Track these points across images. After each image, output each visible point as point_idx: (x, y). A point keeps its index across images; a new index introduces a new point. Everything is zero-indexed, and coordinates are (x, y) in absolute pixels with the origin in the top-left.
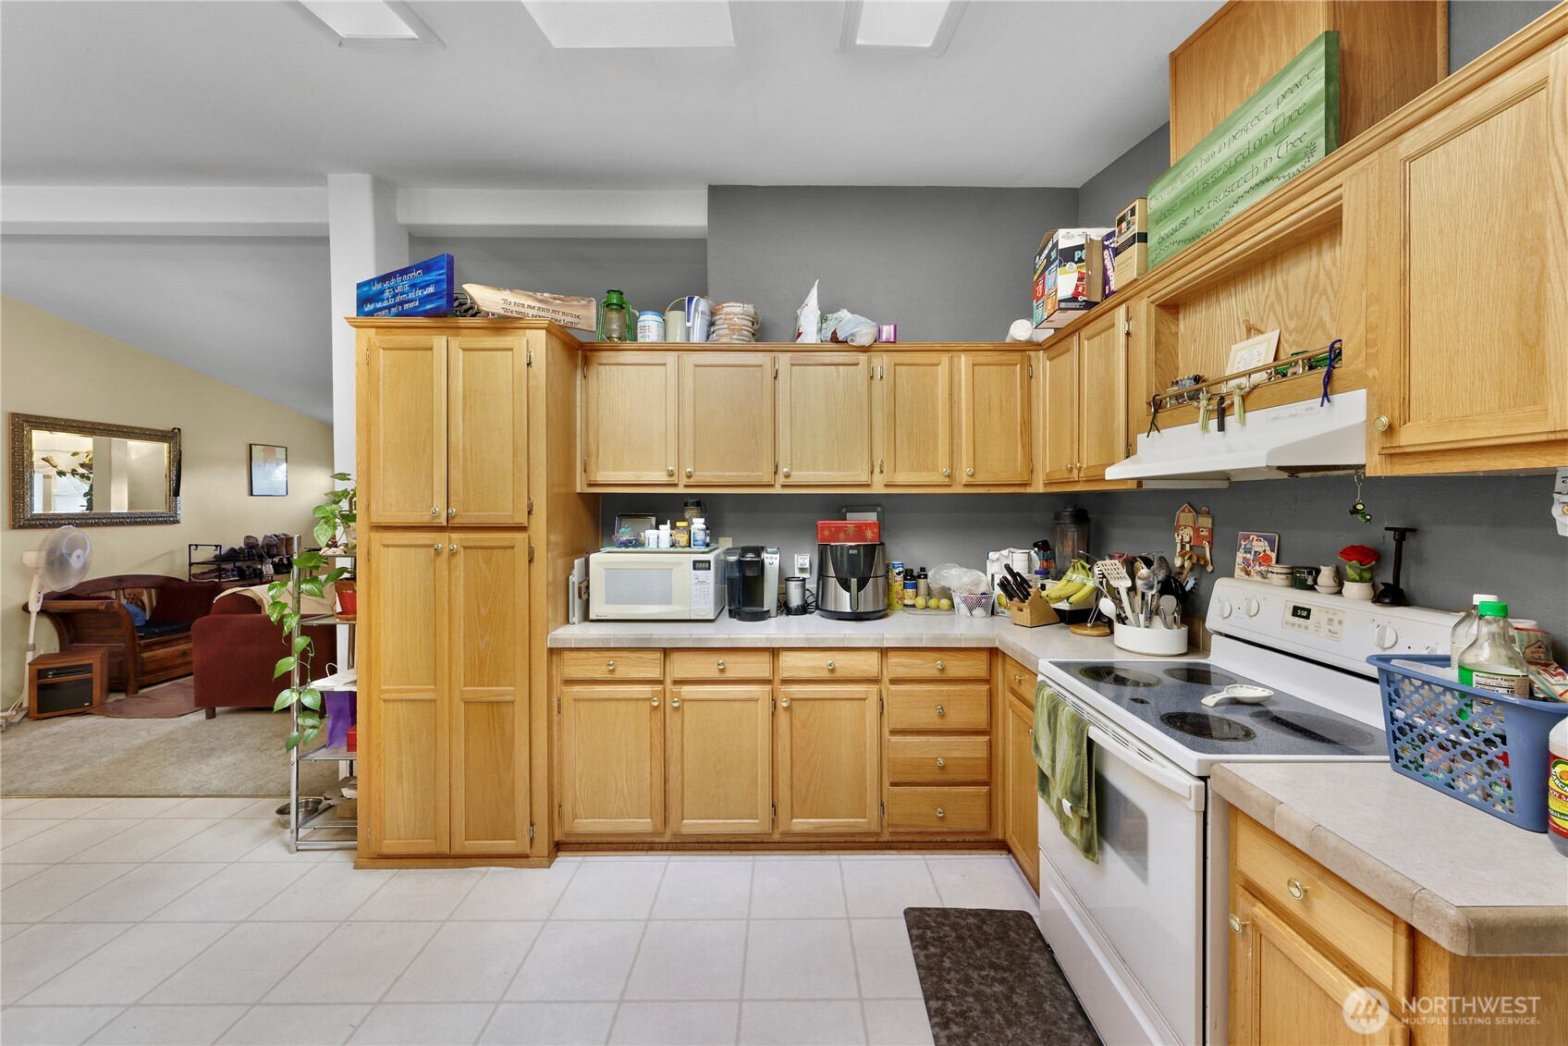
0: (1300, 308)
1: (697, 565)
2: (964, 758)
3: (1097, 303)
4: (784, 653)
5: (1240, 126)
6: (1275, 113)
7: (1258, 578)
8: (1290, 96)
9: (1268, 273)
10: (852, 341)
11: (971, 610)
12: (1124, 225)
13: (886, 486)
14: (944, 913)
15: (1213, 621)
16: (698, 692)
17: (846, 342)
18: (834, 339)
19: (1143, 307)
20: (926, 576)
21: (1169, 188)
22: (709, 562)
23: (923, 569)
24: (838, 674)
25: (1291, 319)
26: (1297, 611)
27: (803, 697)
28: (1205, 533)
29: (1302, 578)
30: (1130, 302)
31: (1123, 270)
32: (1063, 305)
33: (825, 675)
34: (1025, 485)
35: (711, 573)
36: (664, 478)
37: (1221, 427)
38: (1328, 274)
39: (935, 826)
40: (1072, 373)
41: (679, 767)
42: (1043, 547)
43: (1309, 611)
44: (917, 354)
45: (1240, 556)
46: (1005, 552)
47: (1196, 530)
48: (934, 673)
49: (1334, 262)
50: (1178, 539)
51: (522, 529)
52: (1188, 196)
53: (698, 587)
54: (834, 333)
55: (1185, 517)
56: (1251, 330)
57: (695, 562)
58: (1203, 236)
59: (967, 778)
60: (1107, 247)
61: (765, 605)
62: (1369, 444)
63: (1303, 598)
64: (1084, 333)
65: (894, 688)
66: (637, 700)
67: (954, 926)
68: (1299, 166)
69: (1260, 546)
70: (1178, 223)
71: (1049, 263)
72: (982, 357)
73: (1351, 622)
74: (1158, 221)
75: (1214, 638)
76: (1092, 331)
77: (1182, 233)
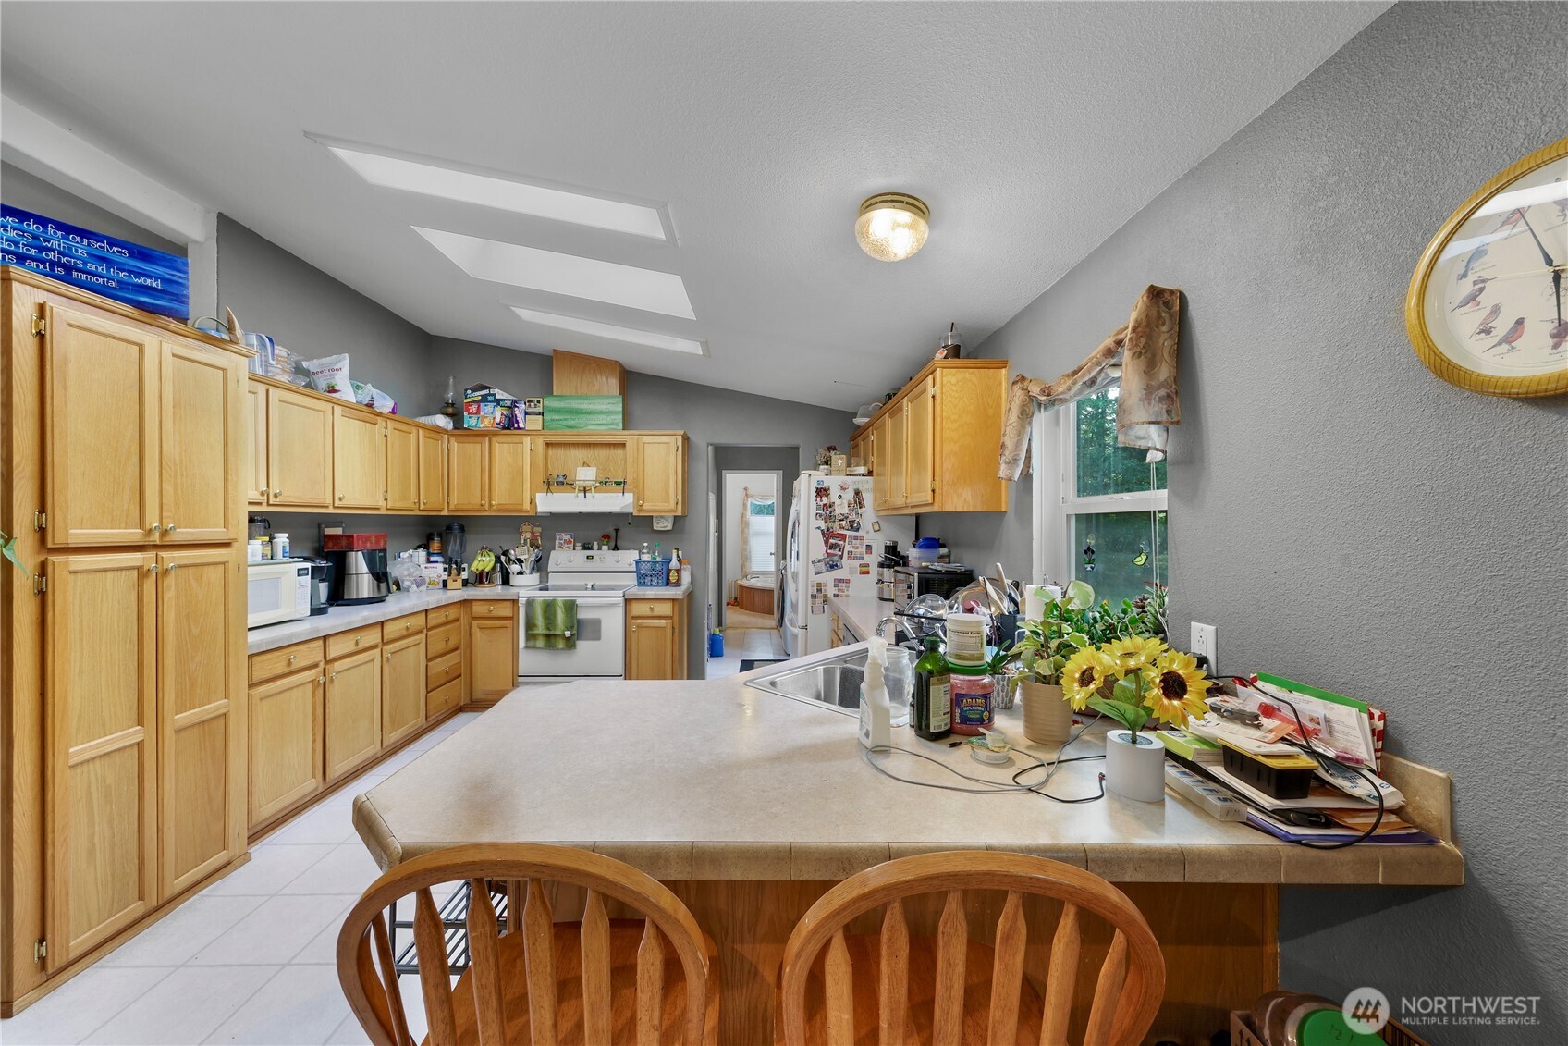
0: (603, 463)
1: (300, 572)
2: (454, 665)
3: (511, 429)
4: (386, 624)
5: (593, 401)
6: (603, 406)
7: (568, 549)
8: (609, 405)
9: (593, 449)
10: (378, 408)
12: (532, 404)
13: (388, 509)
15: (551, 568)
18: (369, 404)
19: (540, 442)
21: (557, 403)
22: (307, 569)
24: (410, 631)
25: (602, 467)
26: (588, 557)
27: (394, 650)
28: (538, 534)
29: (586, 547)
30: (533, 437)
31: (530, 423)
32: (496, 425)
33: (404, 632)
34: (440, 511)
35: (311, 576)
37: (585, 497)
38: (613, 458)
40: (483, 456)
42: (425, 547)
43: (591, 556)
44: (404, 425)
45: (557, 542)
46: (411, 552)
47: (532, 533)
48: (444, 619)
49: (615, 454)
50: (522, 537)
52: (567, 411)
53: (302, 590)
54: (369, 399)
55: (526, 528)
56: (585, 464)
57: (297, 570)
59: (454, 675)
60: (517, 407)
62: (634, 507)
63: (588, 553)
64: (495, 440)
65: (429, 633)
66: (305, 683)
68: (613, 426)
69: (567, 537)
70: (563, 418)
71: (484, 399)
72: (427, 433)
73: (606, 557)
74: (550, 411)
75: (550, 574)
76: (503, 441)
77: (565, 423)
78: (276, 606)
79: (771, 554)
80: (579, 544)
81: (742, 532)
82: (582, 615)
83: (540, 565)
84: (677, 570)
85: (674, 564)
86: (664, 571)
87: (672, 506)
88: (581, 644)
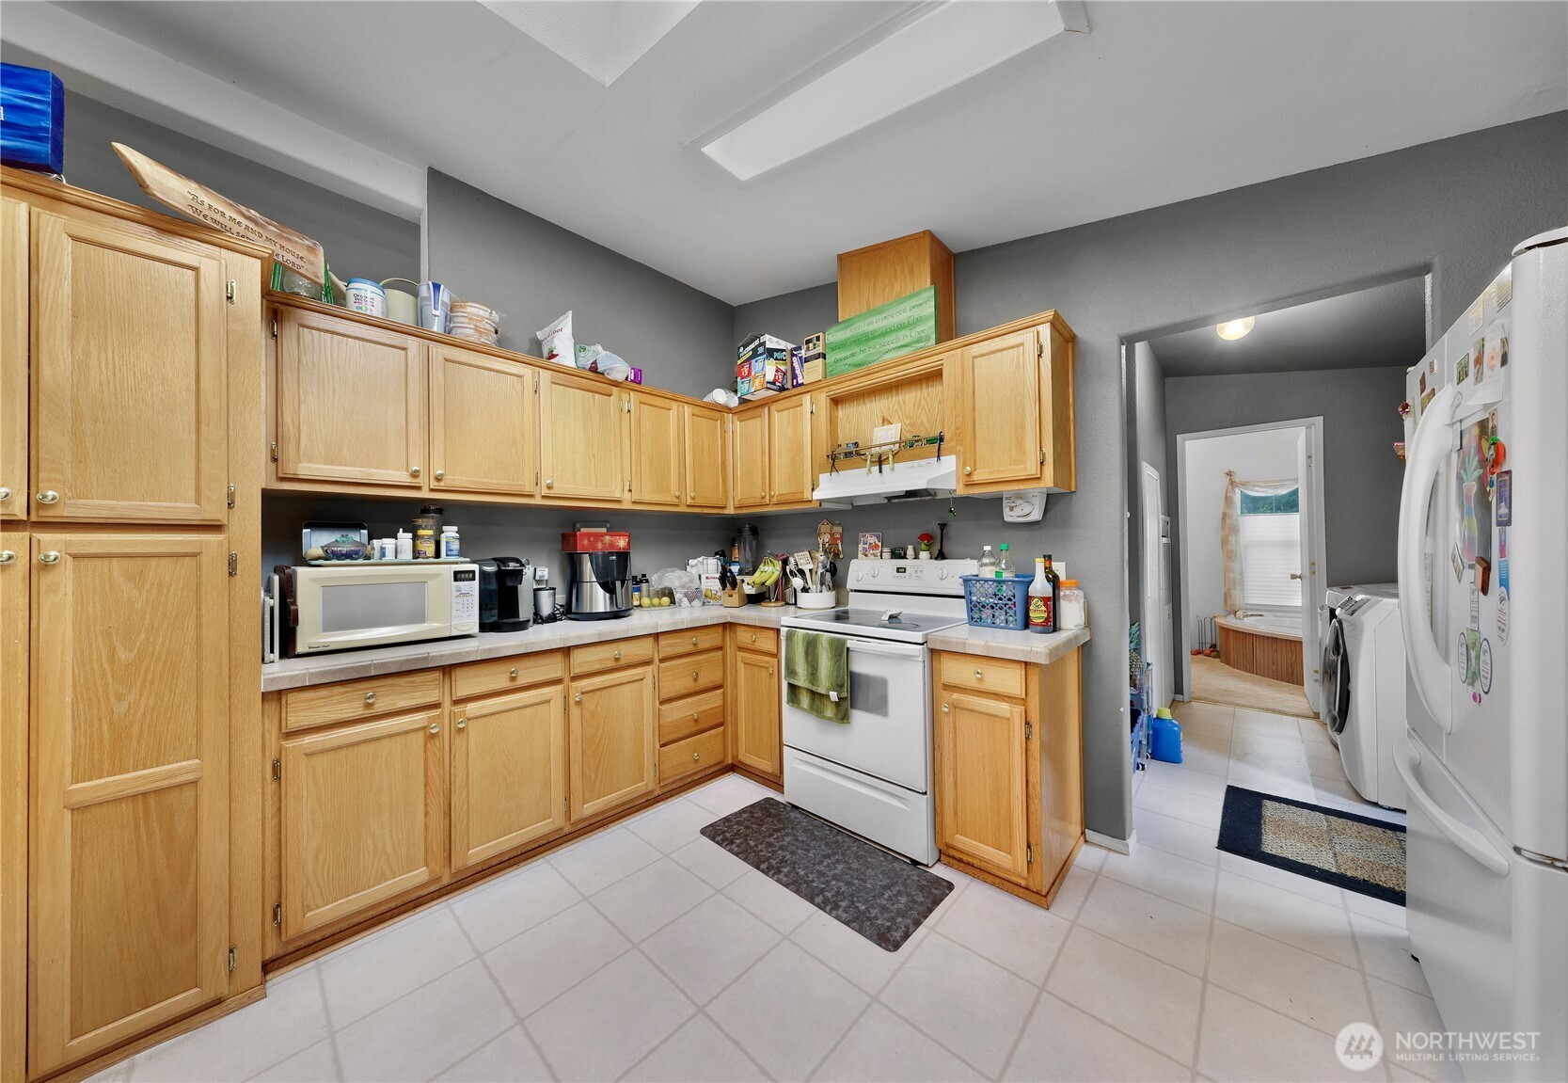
0: (912, 414)
1: (459, 576)
2: (709, 709)
3: (788, 389)
4: (576, 651)
5: (890, 312)
6: (909, 314)
7: (873, 557)
8: (916, 309)
9: (894, 393)
10: (608, 374)
11: (690, 601)
12: (811, 345)
13: (634, 502)
14: (726, 820)
15: (851, 584)
16: (484, 707)
17: (603, 374)
18: (594, 369)
19: (823, 398)
20: (647, 581)
21: (843, 332)
22: (473, 572)
23: (644, 576)
24: (623, 662)
25: (907, 419)
26: (900, 570)
27: (593, 688)
28: (838, 536)
29: (898, 554)
30: (814, 393)
31: (811, 373)
32: (769, 385)
33: (611, 664)
34: (722, 508)
35: (475, 585)
36: (404, 478)
37: (881, 471)
38: (926, 400)
39: (693, 768)
40: (763, 433)
41: (464, 794)
42: (722, 554)
43: (905, 569)
44: (657, 398)
45: (861, 546)
46: (701, 559)
47: (832, 535)
48: (690, 648)
49: (928, 395)
50: (821, 541)
51: (215, 527)
52: (856, 341)
53: (460, 600)
54: (595, 363)
55: (824, 527)
56: (885, 421)
57: (456, 573)
58: (865, 365)
59: (712, 724)
60: (796, 355)
61: (521, 616)
62: (958, 480)
63: (900, 563)
64: (773, 407)
65: (662, 665)
66: (407, 732)
67: (738, 823)
68: (922, 344)
69: (872, 540)
70: (848, 354)
71: (755, 354)
72: (697, 410)
73: (925, 570)
74: (833, 349)
75: (851, 593)
76: (781, 407)
77: (851, 360)
78: (419, 617)
79: (1294, 577)
80: (886, 550)
81: (1225, 542)
82: (859, 666)
83: (835, 576)
84: (1045, 600)
85: (1040, 586)
86: (1019, 600)
87: (1032, 469)
88: (858, 716)
